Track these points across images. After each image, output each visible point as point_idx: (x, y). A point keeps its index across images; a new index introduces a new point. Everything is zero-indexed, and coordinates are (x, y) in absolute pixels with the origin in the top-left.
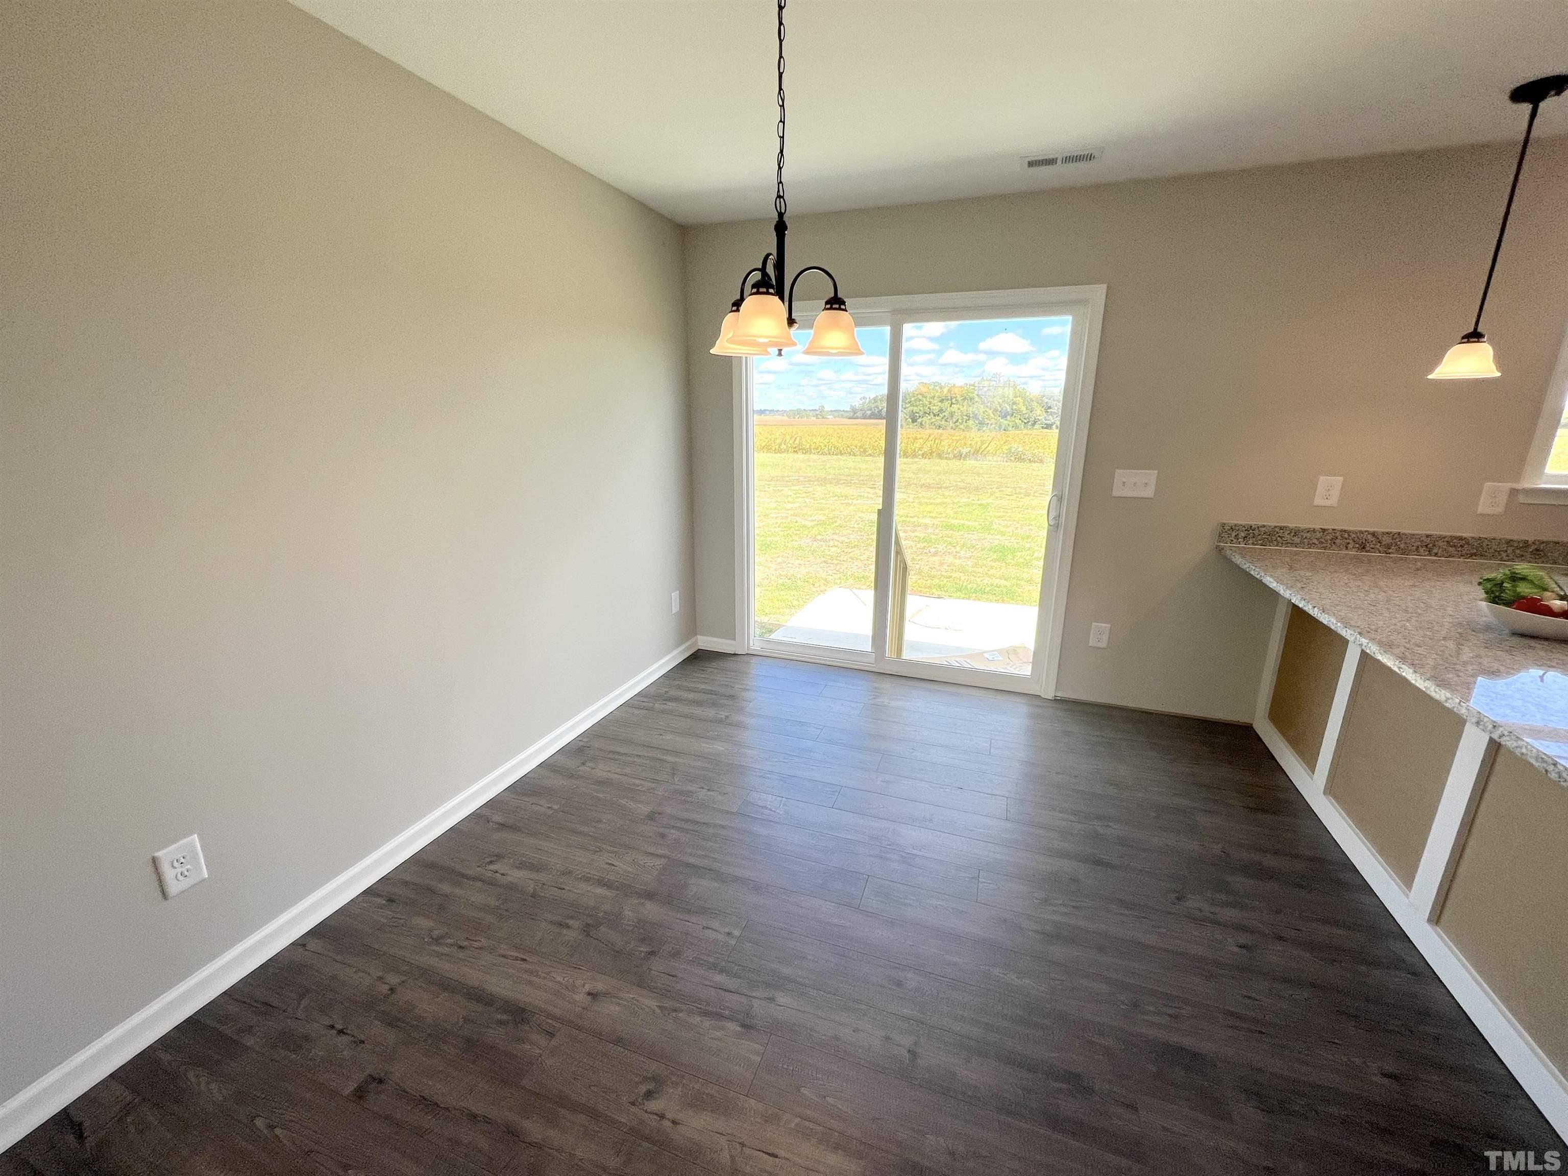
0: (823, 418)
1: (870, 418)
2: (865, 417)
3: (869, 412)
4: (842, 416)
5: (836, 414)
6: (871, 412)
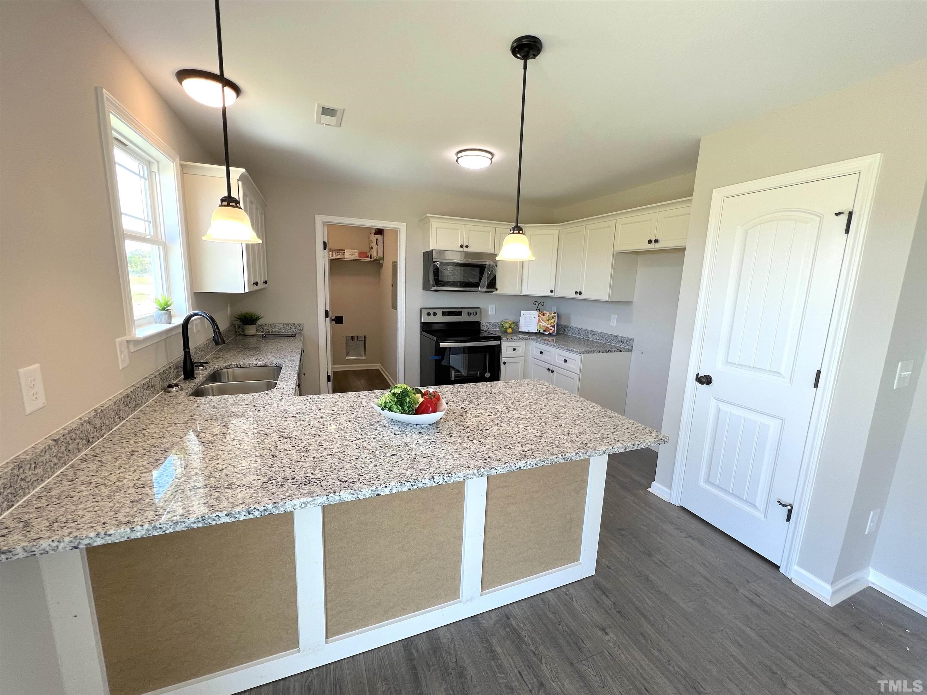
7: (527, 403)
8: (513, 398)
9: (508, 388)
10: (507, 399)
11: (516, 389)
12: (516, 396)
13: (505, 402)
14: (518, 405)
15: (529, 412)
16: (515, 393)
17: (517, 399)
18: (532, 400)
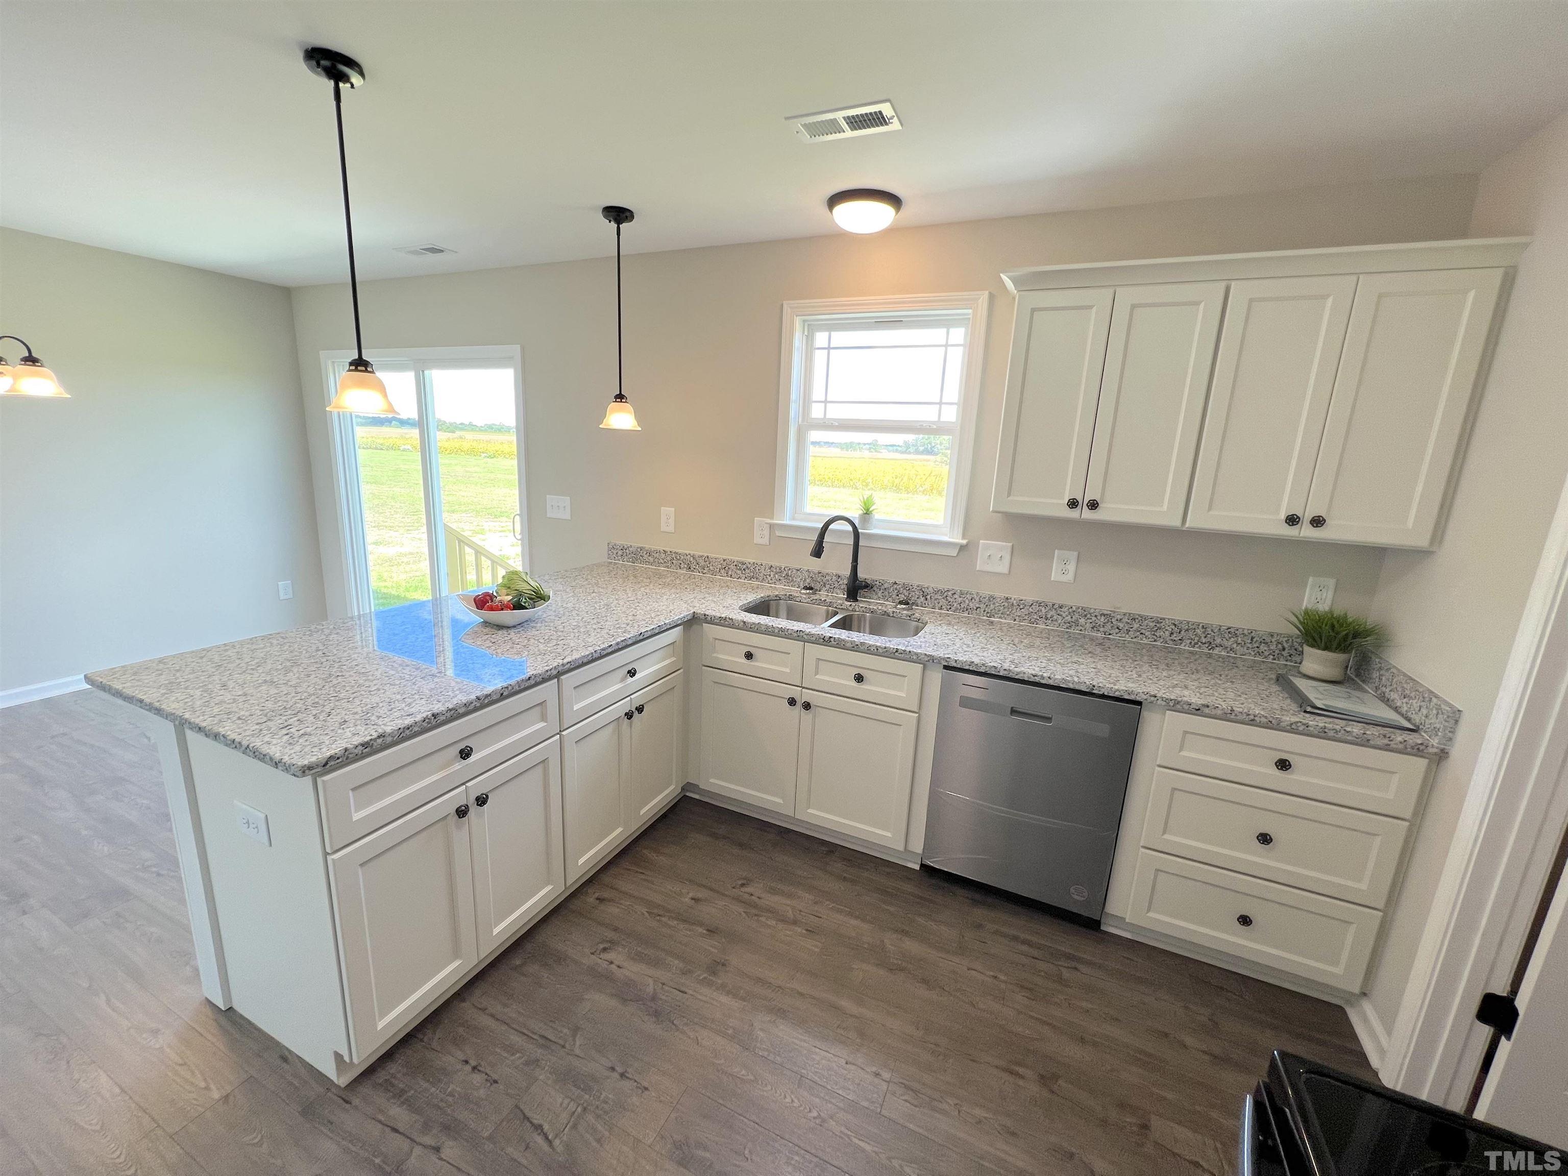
0: (876, 451)
1: (922, 453)
2: (917, 452)
3: (921, 449)
4: (897, 451)
5: (891, 448)
6: (923, 448)
7: (347, 674)
8: (379, 676)
9: (398, 697)
10: (392, 672)
11: (377, 699)
12: (375, 682)
13: (396, 665)
14: (367, 666)
15: (343, 660)
16: (378, 690)
17: (370, 677)
18: (335, 682)
